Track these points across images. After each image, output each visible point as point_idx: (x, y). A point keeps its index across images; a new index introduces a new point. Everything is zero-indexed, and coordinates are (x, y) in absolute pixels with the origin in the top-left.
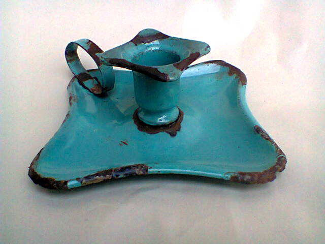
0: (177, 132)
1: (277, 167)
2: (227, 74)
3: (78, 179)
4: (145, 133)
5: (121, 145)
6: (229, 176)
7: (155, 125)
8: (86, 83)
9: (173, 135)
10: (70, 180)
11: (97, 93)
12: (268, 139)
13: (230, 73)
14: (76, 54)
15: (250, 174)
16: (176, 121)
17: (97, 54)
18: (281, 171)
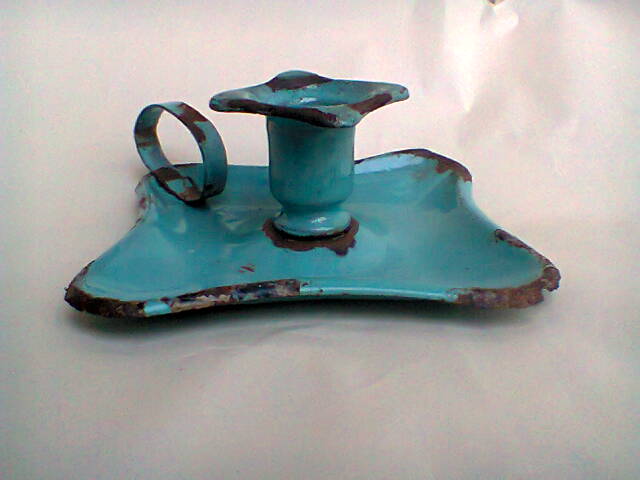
0: (350, 249)
1: (543, 280)
2: (434, 171)
3: (165, 300)
4: (288, 250)
5: (242, 272)
6: (456, 297)
7: (308, 234)
8: (172, 184)
9: (342, 252)
10: (150, 300)
11: (193, 199)
12: (522, 245)
13: (440, 170)
14: (155, 135)
15: (495, 291)
16: (346, 231)
17: (197, 123)
18: (551, 290)
